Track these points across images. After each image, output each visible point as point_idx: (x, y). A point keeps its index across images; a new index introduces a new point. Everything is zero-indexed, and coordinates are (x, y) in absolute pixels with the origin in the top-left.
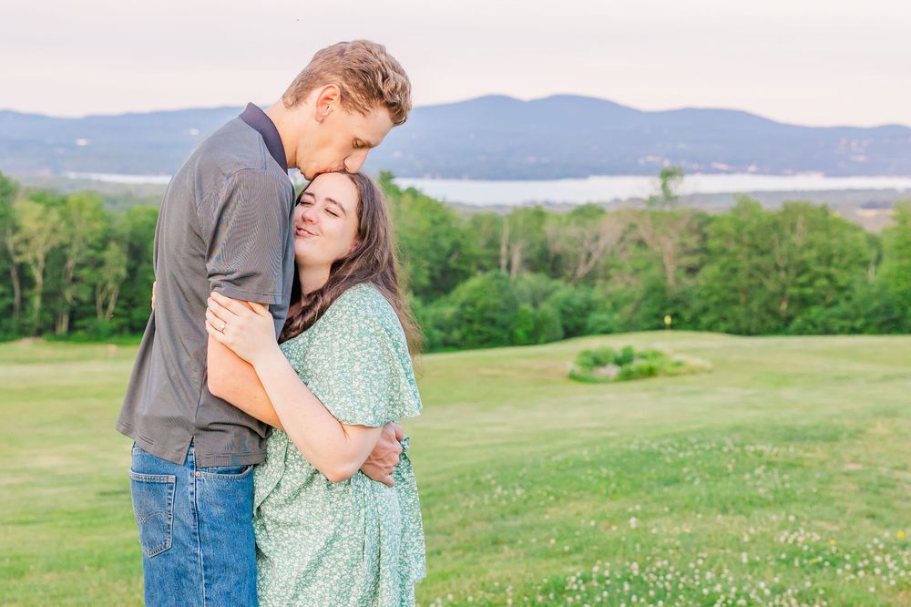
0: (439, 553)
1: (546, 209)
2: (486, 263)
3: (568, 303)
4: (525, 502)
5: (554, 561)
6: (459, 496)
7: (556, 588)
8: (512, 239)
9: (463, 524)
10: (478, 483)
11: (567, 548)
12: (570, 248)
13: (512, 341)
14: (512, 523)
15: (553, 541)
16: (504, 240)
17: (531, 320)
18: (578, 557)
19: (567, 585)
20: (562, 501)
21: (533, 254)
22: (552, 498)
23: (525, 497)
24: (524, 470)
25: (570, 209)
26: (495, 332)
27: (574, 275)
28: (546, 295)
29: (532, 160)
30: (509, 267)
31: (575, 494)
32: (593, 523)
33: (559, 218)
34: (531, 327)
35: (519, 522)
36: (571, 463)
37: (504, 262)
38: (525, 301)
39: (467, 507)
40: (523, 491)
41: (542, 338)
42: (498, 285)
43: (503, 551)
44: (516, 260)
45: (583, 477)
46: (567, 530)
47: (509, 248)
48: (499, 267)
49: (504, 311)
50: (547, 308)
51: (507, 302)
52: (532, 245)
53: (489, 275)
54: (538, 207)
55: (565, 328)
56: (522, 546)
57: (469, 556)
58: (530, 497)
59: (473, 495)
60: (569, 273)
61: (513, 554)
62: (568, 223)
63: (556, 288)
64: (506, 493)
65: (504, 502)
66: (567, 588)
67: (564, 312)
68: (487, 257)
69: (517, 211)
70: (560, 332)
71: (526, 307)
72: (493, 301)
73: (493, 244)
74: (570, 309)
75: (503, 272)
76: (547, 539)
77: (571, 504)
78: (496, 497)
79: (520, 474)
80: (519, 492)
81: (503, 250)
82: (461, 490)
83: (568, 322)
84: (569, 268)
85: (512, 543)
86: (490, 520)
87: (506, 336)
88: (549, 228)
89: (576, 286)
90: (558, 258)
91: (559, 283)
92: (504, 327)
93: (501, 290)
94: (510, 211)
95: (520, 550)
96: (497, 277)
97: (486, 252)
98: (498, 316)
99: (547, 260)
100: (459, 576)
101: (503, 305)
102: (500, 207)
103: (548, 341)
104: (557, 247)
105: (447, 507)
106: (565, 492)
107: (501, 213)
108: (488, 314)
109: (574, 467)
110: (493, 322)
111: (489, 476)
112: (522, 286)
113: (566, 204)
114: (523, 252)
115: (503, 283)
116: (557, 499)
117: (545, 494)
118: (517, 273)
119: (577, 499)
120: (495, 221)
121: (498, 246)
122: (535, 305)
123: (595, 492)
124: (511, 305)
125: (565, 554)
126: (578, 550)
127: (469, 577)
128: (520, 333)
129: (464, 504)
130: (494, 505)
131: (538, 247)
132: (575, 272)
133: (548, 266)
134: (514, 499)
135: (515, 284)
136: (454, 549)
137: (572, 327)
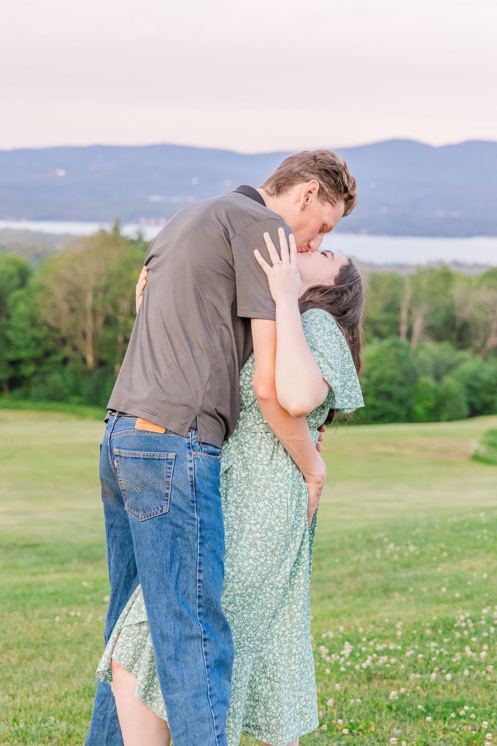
0: (330, 597)
1: (454, 270)
2: (384, 329)
3: (475, 377)
4: (418, 557)
5: (445, 606)
6: (350, 552)
7: (445, 625)
8: (414, 302)
9: (353, 575)
10: (370, 541)
11: (457, 595)
12: (480, 316)
13: (410, 418)
14: (403, 574)
15: (444, 589)
16: (405, 303)
17: (432, 396)
18: (469, 603)
19: (456, 623)
20: (455, 557)
21: (438, 320)
22: (445, 554)
23: (418, 553)
24: (418, 530)
25: (481, 272)
26: (391, 407)
27: (483, 345)
28: (450, 368)
29: (441, 214)
30: (409, 334)
31: (468, 552)
32: (485, 576)
33: (469, 280)
34: (431, 404)
35: (411, 574)
36: (467, 525)
37: (403, 329)
38: (426, 374)
39: (358, 561)
40: (416, 547)
41: (445, 416)
42: (397, 355)
43: (394, 596)
44: (418, 327)
45: (479, 537)
46: (459, 581)
47: (410, 313)
48: (398, 334)
49: (402, 384)
50: (451, 382)
51: (405, 373)
52: (437, 311)
53: (387, 342)
54: (445, 267)
55: (471, 405)
56: (413, 593)
57: (359, 601)
58: (423, 554)
59: (365, 551)
60: (478, 343)
61: (404, 600)
62: (478, 287)
63: (462, 360)
64: (398, 548)
65: (396, 557)
66: (456, 625)
67: (469, 387)
68: (385, 323)
69: (421, 271)
70: (465, 410)
71: (427, 381)
72: (389, 372)
73: (392, 307)
74: (477, 385)
75: (403, 340)
76: (439, 589)
77: (465, 561)
78: (388, 552)
79: (414, 533)
80: (412, 548)
81: (404, 315)
82: (352, 547)
83: (474, 399)
84: (477, 338)
85: (403, 590)
86: (381, 571)
87: (403, 413)
88: (457, 292)
89: (485, 358)
90: (465, 326)
91: (466, 354)
92: (401, 402)
93: (400, 360)
94: (413, 272)
95: (412, 597)
96: (395, 345)
97: (384, 317)
98: (394, 389)
99: (453, 328)
100: (349, 615)
101: (401, 378)
102: (402, 266)
103: (450, 420)
104: (465, 313)
105: (337, 560)
106: (459, 550)
107: (403, 273)
108: (384, 387)
109: (470, 528)
110: (389, 396)
111: (381, 535)
112: (423, 355)
113: (477, 266)
114: (425, 317)
115: (402, 352)
116: (451, 555)
117: (438, 550)
118: (419, 342)
119: (470, 557)
120: (396, 283)
121: (398, 311)
122: (438, 378)
123: (489, 551)
124: (410, 377)
125: (455, 600)
126: (469, 597)
127: (360, 616)
128: (419, 409)
129: (356, 558)
130: (386, 559)
131: (443, 314)
132: (485, 342)
133: (454, 335)
134: (406, 554)
135: (416, 353)
136: (344, 595)
137: (478, 406)
